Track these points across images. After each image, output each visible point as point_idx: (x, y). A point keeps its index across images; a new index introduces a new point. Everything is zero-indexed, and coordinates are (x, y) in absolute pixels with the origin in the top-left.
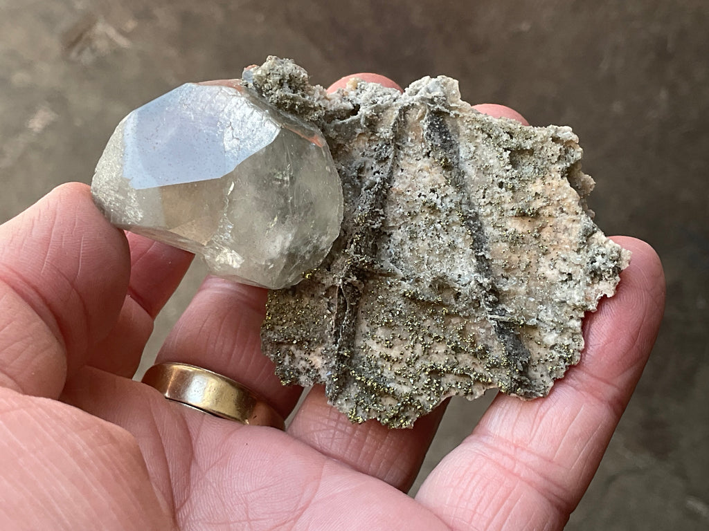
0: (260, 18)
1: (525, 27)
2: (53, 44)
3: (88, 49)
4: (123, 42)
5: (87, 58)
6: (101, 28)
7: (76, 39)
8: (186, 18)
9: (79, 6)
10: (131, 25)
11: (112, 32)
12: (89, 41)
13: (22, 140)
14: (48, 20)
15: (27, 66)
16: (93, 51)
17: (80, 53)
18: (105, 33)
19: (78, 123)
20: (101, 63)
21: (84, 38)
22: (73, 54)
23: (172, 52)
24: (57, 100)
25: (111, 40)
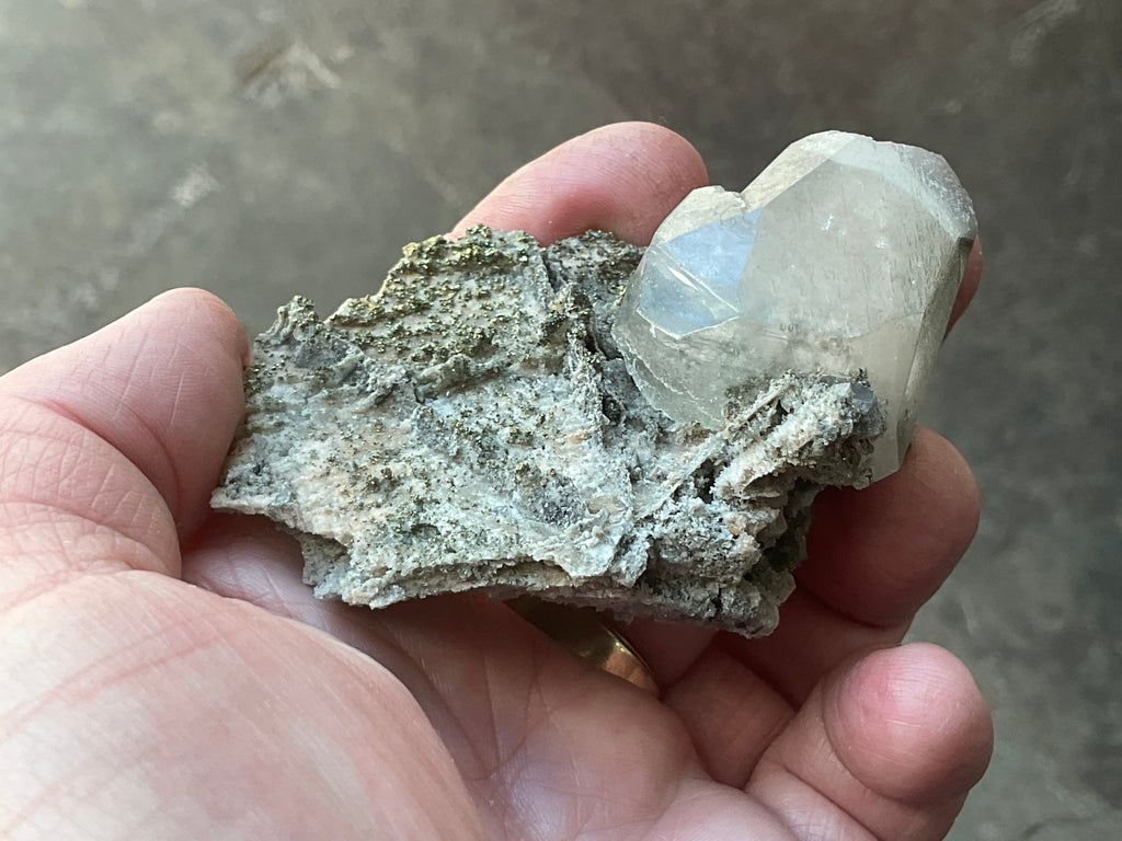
0: (543, 60)
1: (953, 107)
2: (220, 72)
3: (275, 86)
4: (329, 78)
5: (271, 98)
6: (296, 54)
7: (257, 68)
8: (429, 50)
9: (267, 16)
10: (343, 53)
11: (313, 62)
12: (277, 73)
13: (161, 217)
14: (218, 35)
15: (178, 103)
16: (282, 88)
17: (261, 90)
18: (304, 63)
19: (250, 198)
20: (292, 108)
21: (271, 66)
22: (251, 91)
23: (404, 101)
24: (220, 160)
25: (310, 73)
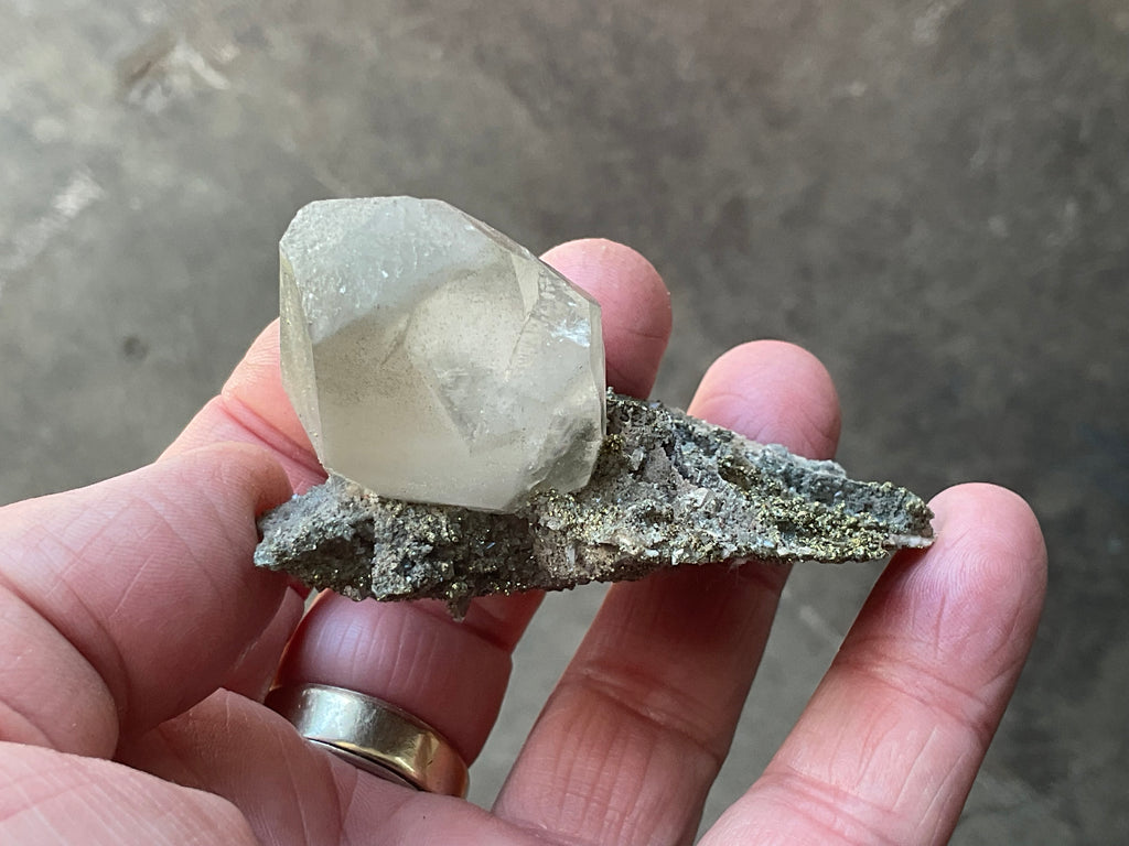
0: (437, 53)
1: (857, 89)
2: (102, 76)
3: (159, 87)
4: (215, 80)
5: (156, 102)
6: (180, 55)
7: (141, 70)
8: (318, 47)
9: (148, 17)
10: (228, 53)
11: (198, 63)
12: (162, 74)
13: (44, 228)
14: (98, 37)
15: (59, 109)
16: (167, 91)
17: (146, 92)
18: (186, 60)
19: (136, 205)
20: (177, 111)
21: (152, 69)
22: (135, 95)
23: (293, 100)
24: (104, 166)
25: (195, 76)
